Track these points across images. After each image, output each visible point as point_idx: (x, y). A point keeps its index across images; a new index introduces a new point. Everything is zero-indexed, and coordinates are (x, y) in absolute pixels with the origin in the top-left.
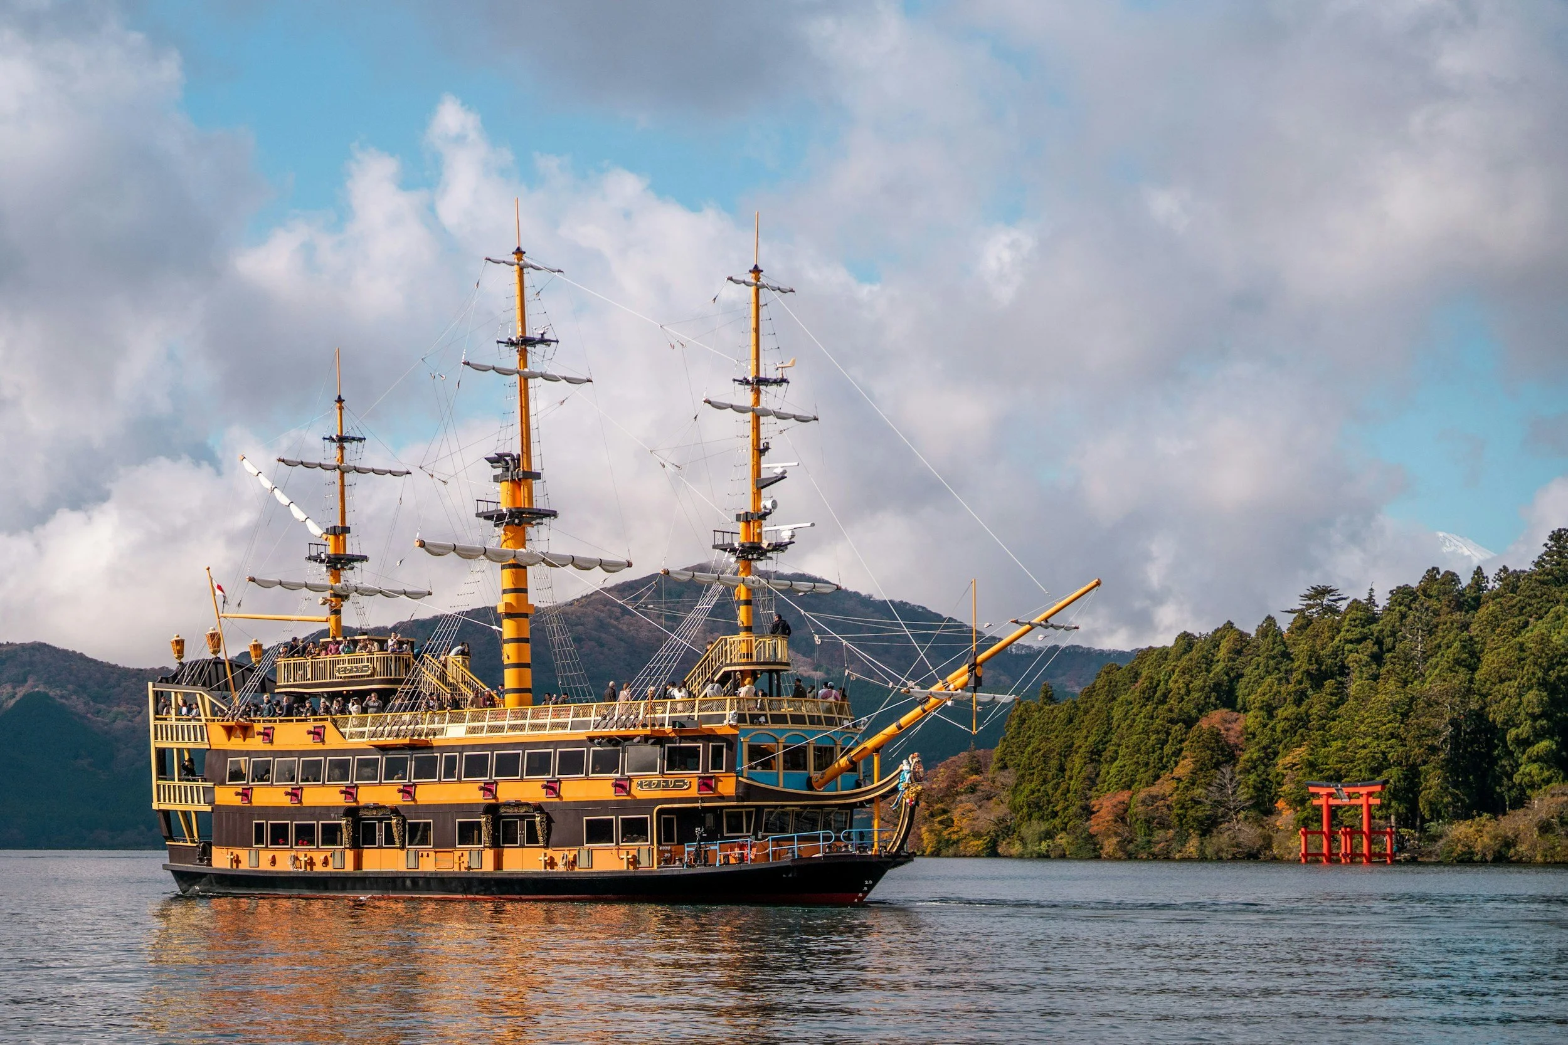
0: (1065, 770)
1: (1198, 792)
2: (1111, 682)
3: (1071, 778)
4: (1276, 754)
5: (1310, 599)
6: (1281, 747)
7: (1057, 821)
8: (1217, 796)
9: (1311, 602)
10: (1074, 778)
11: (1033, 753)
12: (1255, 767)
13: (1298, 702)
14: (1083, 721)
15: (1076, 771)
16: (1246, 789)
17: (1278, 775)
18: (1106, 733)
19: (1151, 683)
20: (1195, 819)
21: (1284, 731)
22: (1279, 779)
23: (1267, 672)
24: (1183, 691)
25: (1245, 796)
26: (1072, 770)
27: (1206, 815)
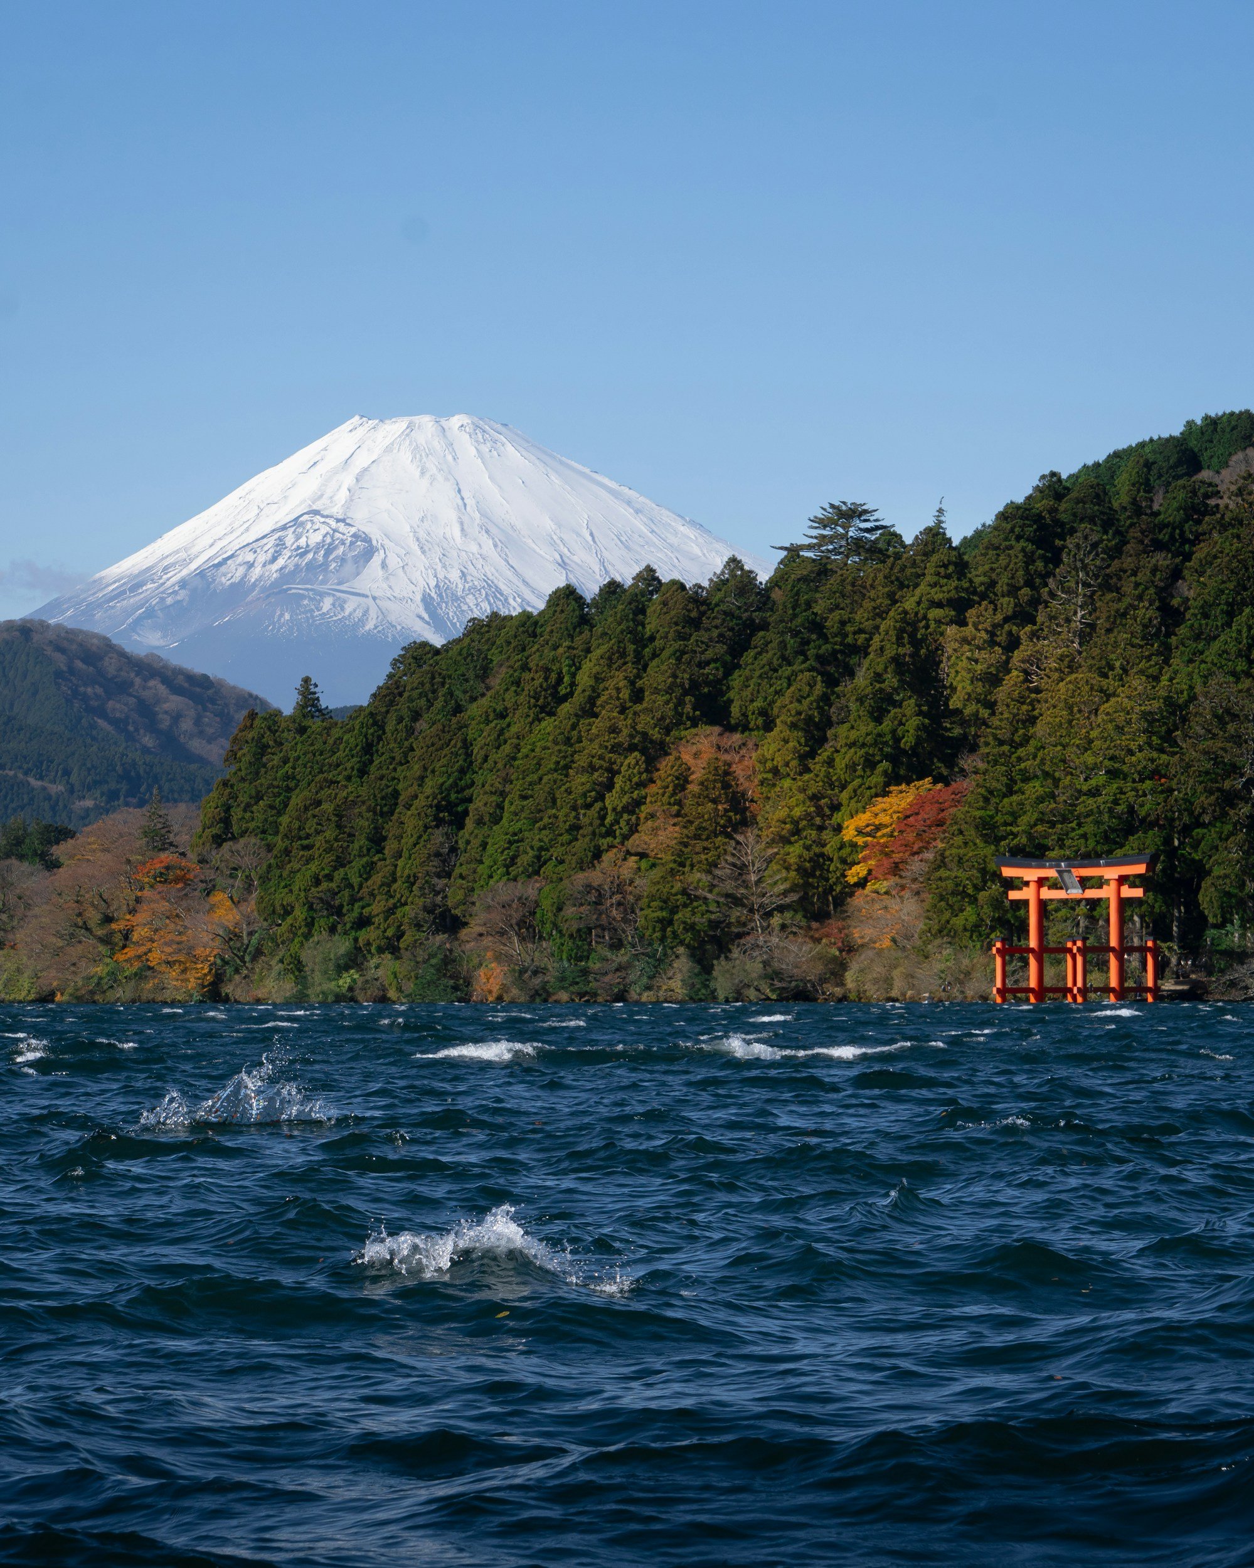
0: (385, 839)
1: (697, 877)
2: (433, 678)
3: (398, 855)
4: (836, 807)
5: (825, 527)
6: (844, 796)
7: (368, 934)
8: (729, 886)
9: (827, 532)
10: (405, 854)
11: (306, 808)
12: (797, 832)
13: (878, 716)
14: (412, 749)
15: (406, 841)
16: (784, 873)
17: (842, 846)
18: (462, 771)
19: (546, 679)
20: (690, 928)
21: (852, 767)
22: (844, 852)
23: (783, 658)
24: (625, 694)
25: (782, 887)
26: (399, 838)
27: (710, 921)
